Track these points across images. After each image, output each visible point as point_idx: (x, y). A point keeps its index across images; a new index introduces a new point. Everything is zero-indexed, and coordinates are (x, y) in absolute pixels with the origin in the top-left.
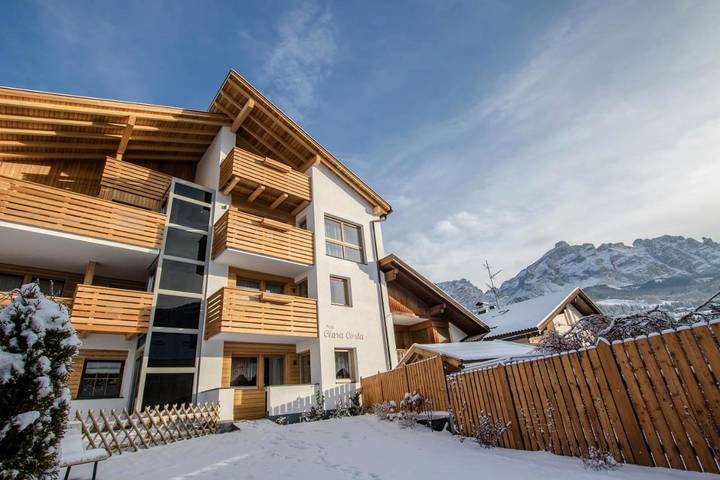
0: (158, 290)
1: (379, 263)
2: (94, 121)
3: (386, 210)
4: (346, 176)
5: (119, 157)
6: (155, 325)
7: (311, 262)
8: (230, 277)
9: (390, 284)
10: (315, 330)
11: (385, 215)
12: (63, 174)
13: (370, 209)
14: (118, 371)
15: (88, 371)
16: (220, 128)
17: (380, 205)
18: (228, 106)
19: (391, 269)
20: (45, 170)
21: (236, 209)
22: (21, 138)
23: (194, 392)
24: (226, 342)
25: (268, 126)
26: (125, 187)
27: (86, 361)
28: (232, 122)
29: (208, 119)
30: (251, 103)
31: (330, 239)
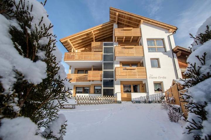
0: (103, 70)
1: (173, 50)
2: (86, 35)
3: (175, 29)
4: (154, 23)
5: (94, 41)
6: (104, 78)
7: (143, 56)
8: (120, 64)
9: (178, 58)
10: (146, 76)
11: (175, 31)
12: (87, 49)
13: (167, 31)
14: (101, 88)
15: (95, 88)
16: (113, 24)
17: (172, 28)
18: (113, 18)
19: (178, 52)
20: (84, 49)
21: (120, 46)
22: (78, 44)
23: (114, 93)
24: (121, 81)
25: (124, 18)
26: (96, 48)
27: (94, 86)
28: (115, 21)
29: (109, 24)
30: (117, 13)
31: (149, 47)
